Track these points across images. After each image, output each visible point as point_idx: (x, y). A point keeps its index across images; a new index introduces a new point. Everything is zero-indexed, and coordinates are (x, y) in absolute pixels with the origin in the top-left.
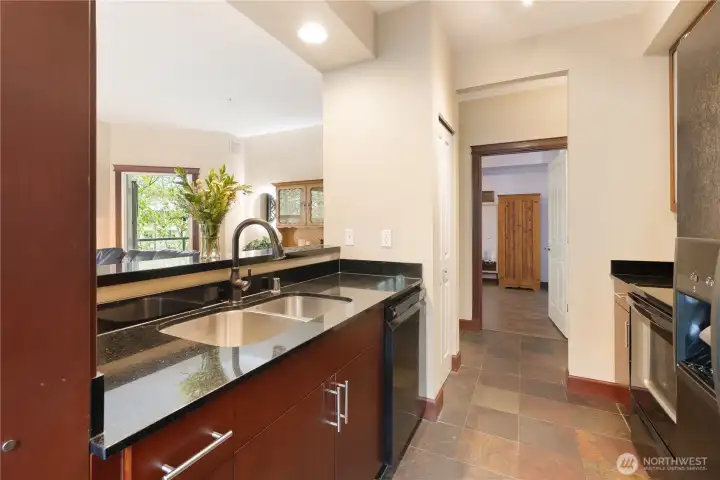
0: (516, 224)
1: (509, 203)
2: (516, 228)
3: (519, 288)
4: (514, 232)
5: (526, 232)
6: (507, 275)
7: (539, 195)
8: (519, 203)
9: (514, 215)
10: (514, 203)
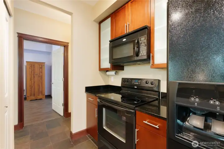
0: (35, 74)
1: (32, 65)
2: (35, 76)
3: (36, 100)
4: (34, 77)
5: (39, 77)
6: (31, 95)
7: (45, 63)
8: (36, 65)
9: (34, 70)
10: (34, 66)
